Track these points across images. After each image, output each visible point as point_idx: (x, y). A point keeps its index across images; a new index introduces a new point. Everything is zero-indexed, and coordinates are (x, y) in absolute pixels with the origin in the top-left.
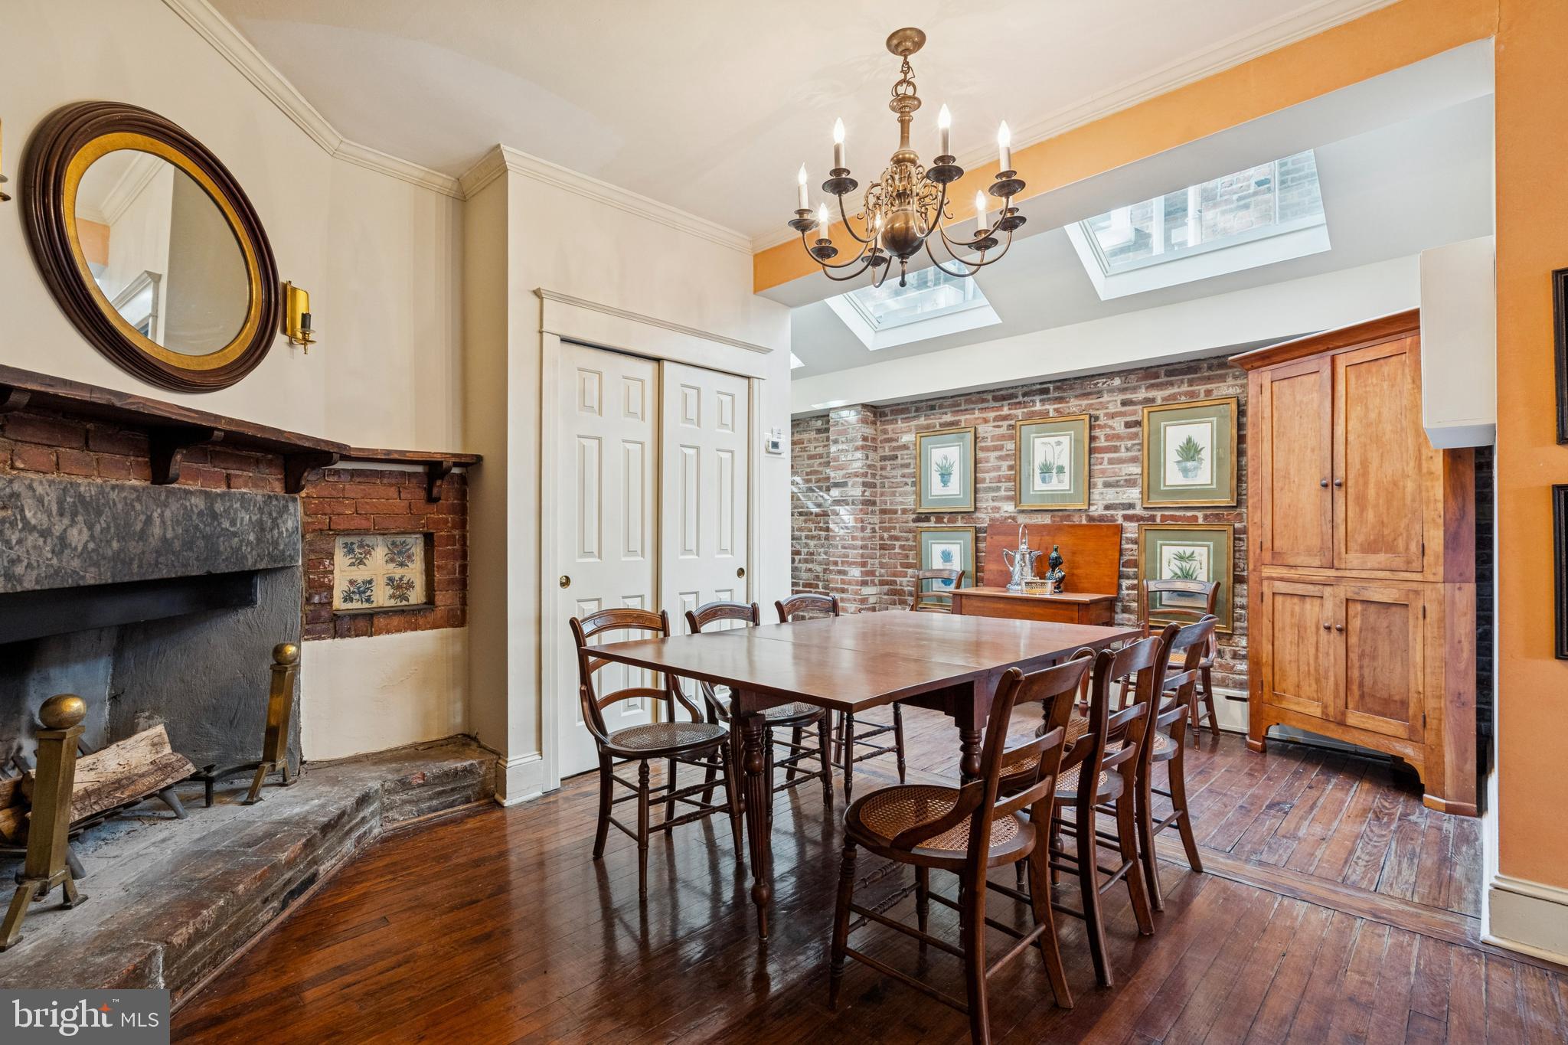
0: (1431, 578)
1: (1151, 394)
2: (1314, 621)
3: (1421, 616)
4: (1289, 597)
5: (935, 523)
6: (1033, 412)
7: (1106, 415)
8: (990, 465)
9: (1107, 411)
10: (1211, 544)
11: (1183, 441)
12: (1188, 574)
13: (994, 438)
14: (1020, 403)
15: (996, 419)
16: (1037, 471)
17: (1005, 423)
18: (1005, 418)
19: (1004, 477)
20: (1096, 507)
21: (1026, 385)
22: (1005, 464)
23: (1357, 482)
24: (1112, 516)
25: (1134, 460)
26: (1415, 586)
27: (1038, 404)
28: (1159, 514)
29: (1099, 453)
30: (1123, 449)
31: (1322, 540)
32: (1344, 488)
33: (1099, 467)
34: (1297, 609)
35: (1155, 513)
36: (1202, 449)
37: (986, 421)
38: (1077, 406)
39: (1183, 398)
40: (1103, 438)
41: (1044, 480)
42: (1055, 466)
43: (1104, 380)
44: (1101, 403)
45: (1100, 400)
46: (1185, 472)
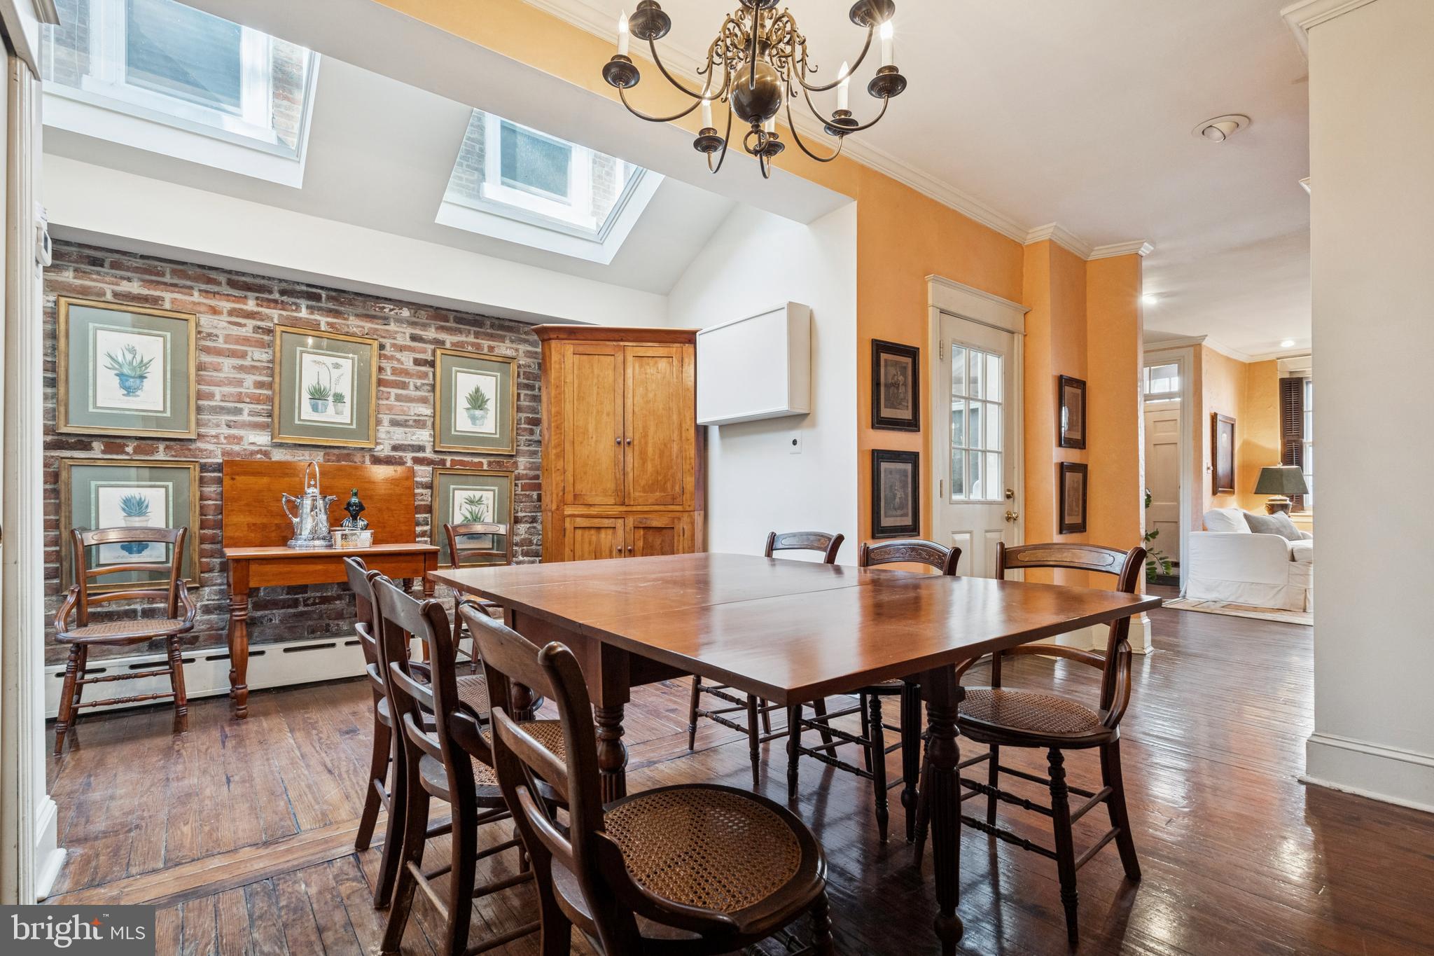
0: (688, 509)
1: (442, 336)
2: (608, 545)
3: (681, 534)
4: (587, 530)
5: (104, 452)
6: (296, 319)
7: (393, 345)
8: (222, 375)
9: (395, 342)
10: (496, 488)
11: (472, 390)
12: (477, 517)
13: (228, 338)
14: (276, 301)
15: (231, 313)
16: (306, 396)
17: (251, 323)
18: (250, 315)
19: (247, 395)
20: (381, 447)
21: (286, 281)
22: (250, 380)
23: (640, 442)
24: (401, 458)
25: (424, 400)
26: (677, 514)
27: (304, 309)
28: (449, 459)
29: (385, 386)
30: (412, 387)
31: (616, 484)
32: (632, 446)
33: (385, 402)
34: (594, 538)
35: (445, 457)
36: (488, 400)
37: (215, 311)
38: (358, 327)
39: (470, 348)
40: (389, 371)
41: (315, 409)
42: (332, 393)
43: (392, 307)
44: (387, 330)
45: (387, 327)
46: (474, 419)
